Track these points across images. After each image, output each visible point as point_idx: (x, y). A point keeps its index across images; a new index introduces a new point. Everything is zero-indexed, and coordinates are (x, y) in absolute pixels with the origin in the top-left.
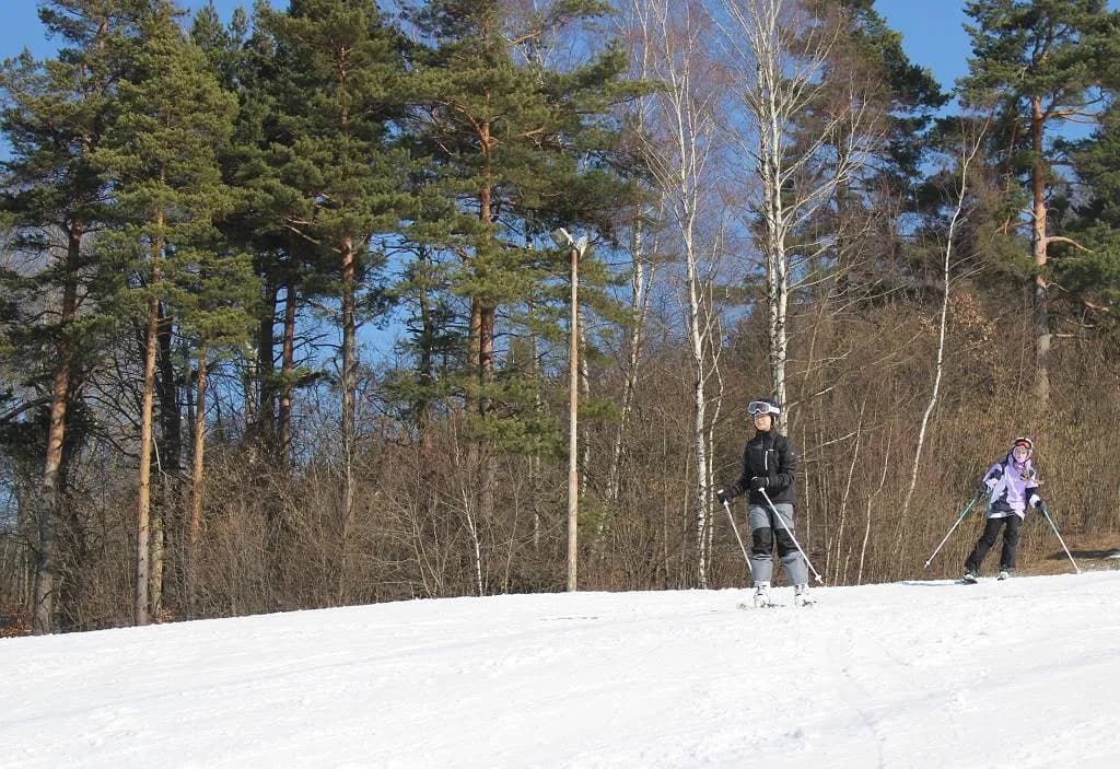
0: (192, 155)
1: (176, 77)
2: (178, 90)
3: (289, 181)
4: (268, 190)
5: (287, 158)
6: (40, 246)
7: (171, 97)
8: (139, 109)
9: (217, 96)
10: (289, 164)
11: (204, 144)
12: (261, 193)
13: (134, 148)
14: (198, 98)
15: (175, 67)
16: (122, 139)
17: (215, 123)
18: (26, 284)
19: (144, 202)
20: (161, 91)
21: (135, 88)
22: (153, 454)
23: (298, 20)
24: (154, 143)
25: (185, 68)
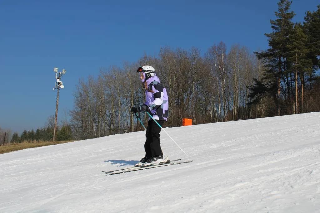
0: (301, 45)
1: (298, 33)
2: (299, 35)
3: (317, 47)
4: (313, 49)
5: (316, 44)
6: (275, 61)
7: (298, 36)
8: (293, 38)
9: (304, 36)
10: (316, 45)
11: (303, 43)
12: (312, 50)
13: (293, 44)
14: (302, 36)
15: (298, 32)
16: (291, 43)
17: (305, 40)
18: (274, 66)
19: (295, 52)
20: (296, 36)
21: (292, 35)
22: (298, 91)
23: (316, 23)
24: (296, 43)
25: (300, 32)
